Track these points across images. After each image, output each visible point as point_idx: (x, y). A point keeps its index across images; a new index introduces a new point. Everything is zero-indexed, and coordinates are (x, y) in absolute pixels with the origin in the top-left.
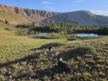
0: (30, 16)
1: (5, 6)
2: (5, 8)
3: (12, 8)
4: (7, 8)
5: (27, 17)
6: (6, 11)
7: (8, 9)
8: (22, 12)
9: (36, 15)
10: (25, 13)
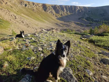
0: (60, 14)
1: (33, 3)
2: (34, 5)
3: (40, 5)
4: (35, 5)
5: (57, 15)
6: (35, 8)
7: (37, 7)
8: (50, 9)
9: (65, 12)
10: (53, 10)
